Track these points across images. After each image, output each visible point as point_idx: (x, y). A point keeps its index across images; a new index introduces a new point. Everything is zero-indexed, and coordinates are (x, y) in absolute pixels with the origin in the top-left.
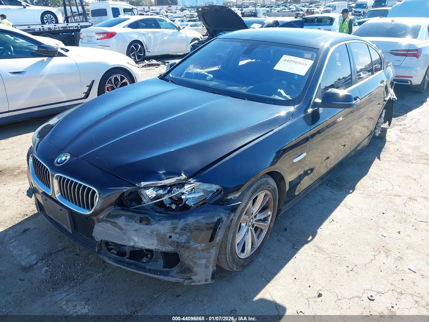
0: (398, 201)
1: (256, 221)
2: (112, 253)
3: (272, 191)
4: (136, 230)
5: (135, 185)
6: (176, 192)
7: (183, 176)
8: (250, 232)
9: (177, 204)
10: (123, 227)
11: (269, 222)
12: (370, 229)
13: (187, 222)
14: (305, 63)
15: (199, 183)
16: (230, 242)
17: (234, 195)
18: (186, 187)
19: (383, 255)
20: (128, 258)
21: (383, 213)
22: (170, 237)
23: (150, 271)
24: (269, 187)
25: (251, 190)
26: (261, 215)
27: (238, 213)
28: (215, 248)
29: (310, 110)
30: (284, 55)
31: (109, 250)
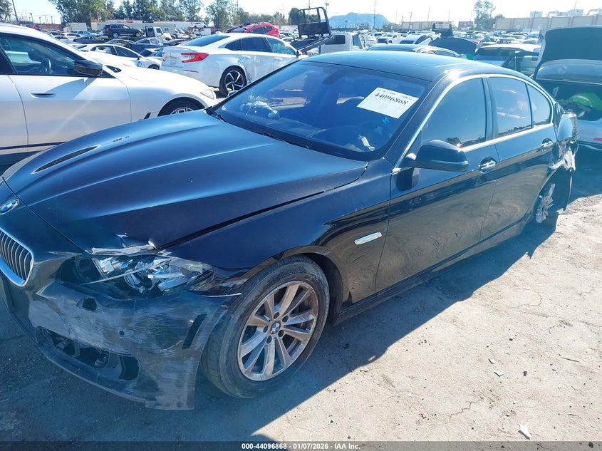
0: (543, 323)
1: (287, 327)
2: (59, 348)
3: (316, 284)
4: (77, 317)
5: (83, 252)
6: (142, 267)
7: (151, 245)
8: (273, 342)
9: (147, 287)
10: (63, 310)
11: (312, 331)
12: (480, 360)
13: (147, 315)
14: (404, 100)
15: (177, 258)
16: (225, 353)
17: (234, 283)
18: (156, 262)
19: (486, 403)
20: (76, 358)
21: (511, 340)
22: (122, 333)
23: (99, 380)
24: (306, 277)
25: (269, 277)
26: (295, 319)
27: (241, 310)
28: (191, 358)
29: (396, 170)
30: (378, 88)
31: (56, 343)
